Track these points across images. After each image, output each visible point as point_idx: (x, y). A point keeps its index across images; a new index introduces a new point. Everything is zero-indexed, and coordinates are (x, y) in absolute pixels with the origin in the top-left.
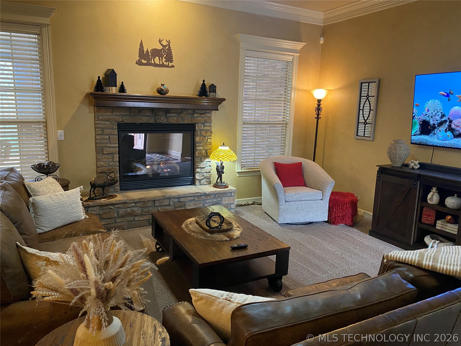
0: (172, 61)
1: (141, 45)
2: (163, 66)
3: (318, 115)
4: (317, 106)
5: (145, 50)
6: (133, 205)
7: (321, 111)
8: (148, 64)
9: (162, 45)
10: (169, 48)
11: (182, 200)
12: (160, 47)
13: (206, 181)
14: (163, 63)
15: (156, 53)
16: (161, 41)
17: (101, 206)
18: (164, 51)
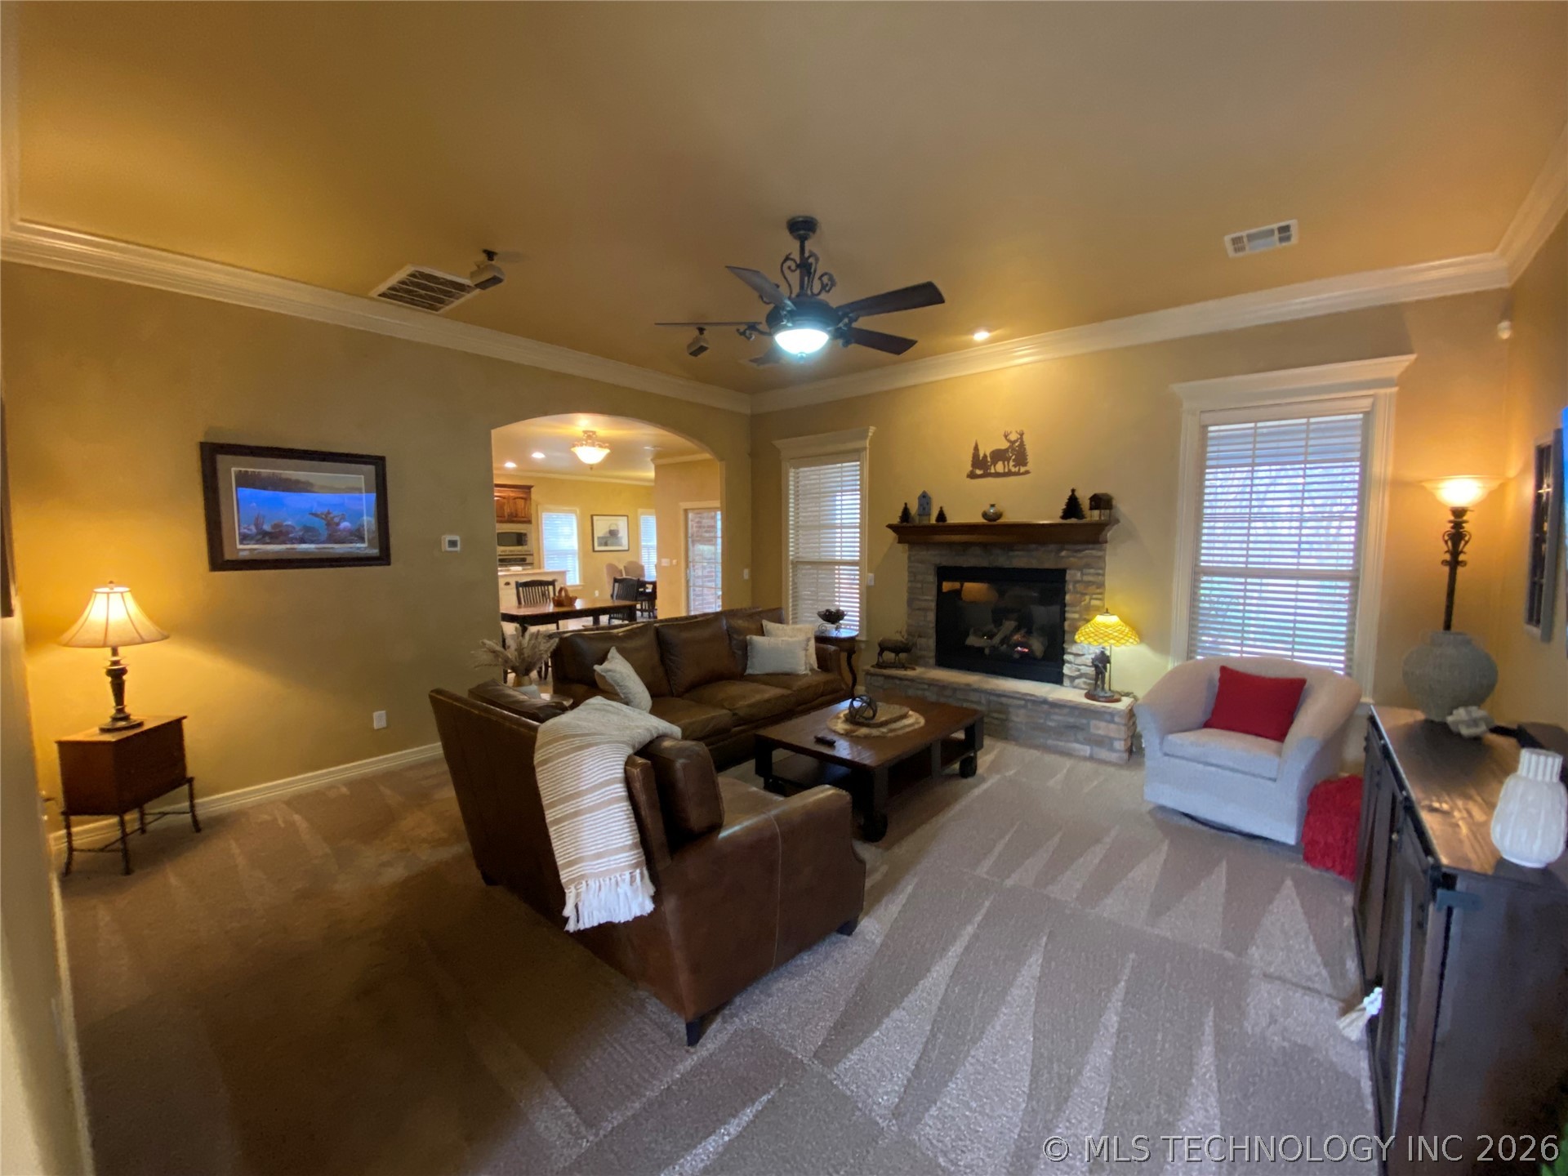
0: (1025, 464)
1: (976, 448)
2: (1009, 474)
3: (1455, 553)
4: (1453, 528)
5: (981, 455)
6: (926, 687)
7: (1467, 542)
8: (986, 475)
9: (1009, 441)
10: (1022, 445)
11: (1004, 700)
12: (1004, 445)
13: (1085, 683)
14: (1010, 470)
15: (998, 455)
16: (1008, 435)
17: (888, 677)
18: (1013, 449)
